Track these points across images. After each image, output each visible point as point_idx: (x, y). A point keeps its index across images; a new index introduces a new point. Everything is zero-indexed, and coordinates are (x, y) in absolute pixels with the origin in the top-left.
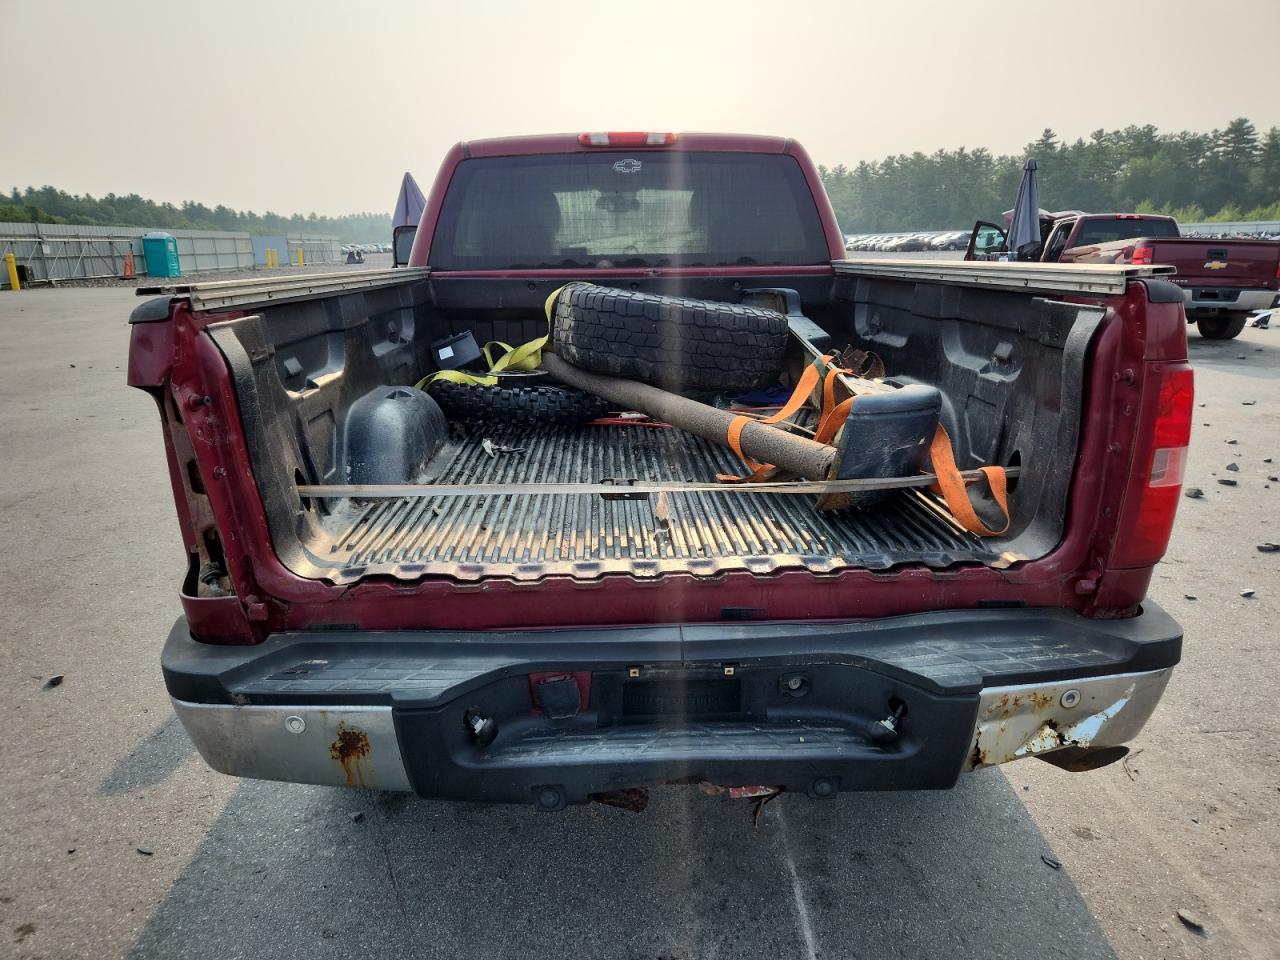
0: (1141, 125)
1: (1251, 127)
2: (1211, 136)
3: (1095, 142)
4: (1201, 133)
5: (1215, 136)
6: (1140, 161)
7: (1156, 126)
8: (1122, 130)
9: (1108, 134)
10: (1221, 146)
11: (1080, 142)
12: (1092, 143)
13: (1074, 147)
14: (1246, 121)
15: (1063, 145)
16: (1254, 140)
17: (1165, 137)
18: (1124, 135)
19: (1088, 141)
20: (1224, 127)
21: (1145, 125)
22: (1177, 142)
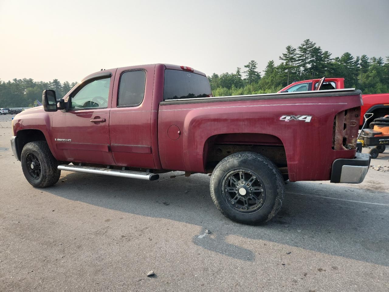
0: (28, 78)
1: (59, 82)
2: (49, 83)
3: (14, 82)
4: (46, 82)
5: (50, 83)
6: (31, 89)
7: (33, 79)
8: (22, 79)
9: (18, 80)
10: (52, 86)
11: (9, 82)
12: (13, 82)
13: (7, 83)
14: (57, 80)
15: (4, 82)
16: (61, 85)
17: (36, 82)
18: (23, 81)
19: (12, 81)
20: (52, 81)
21: (29, 78)
22: (40, 84)
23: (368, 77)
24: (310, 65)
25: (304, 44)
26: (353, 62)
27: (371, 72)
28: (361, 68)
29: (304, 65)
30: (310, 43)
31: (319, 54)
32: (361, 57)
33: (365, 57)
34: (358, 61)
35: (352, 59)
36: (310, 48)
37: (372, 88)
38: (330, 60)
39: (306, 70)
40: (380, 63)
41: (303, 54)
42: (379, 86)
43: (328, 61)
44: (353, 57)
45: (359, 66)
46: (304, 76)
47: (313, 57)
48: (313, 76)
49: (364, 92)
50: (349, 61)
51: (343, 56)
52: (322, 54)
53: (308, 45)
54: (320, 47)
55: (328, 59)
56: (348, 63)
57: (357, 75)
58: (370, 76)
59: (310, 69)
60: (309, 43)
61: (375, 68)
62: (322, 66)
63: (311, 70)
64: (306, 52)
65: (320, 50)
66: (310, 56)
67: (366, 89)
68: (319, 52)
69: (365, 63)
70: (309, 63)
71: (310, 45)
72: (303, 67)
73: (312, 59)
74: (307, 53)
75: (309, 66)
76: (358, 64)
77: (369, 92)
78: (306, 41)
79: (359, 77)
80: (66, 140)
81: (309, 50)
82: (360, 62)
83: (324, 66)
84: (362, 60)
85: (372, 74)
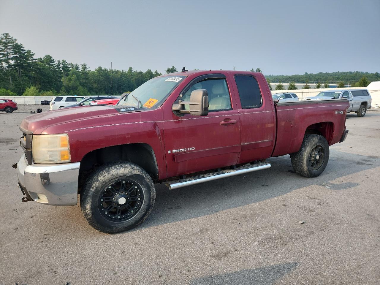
23: (70, 80)
24: (14, 61)
25: (3, 37)
26: (55, 65)
27: (72, 76)
28: (63, 72)
29: (7, 61)
30: (11, 38)
31: (22, 52)
32: (62, 61)
33: (65, 62)
34: (59, 64)
35: (54, 62)
36: (11, 43)
37: (75, 91)
38: (34, 59)
39: (9, 66)
40: (77, 69)
41: (4, 48)
42: (81, 88)
43: (32, 60)
44: (54, 60)
45: (61, 69)
46: (9, 73)
47: (16, 53)
48: (20, 74)
49: (70, 94)
50: (52, 64)
51: (45, 57)
52: (26, 52)
53: (8, 40)
54: (22, 45)
55: (32, 58)
56: (51, 65)
57: (61, 77)
58: (72, 80)
59: (14, 65)
60: (9, 37)
61: (74, 73)
62: (27, 65)
63: (15, 67)
64: (6, 47)
65: (22, 47)
66: (12, 52)
67: (71, 91)
68: (22, 50)
69: (66, 67)
70: (13, 59)
71: (10, 40)
72: (6, 62)
73: (15, 55)
74: (8, 48)
75: (12, 62)
76: (60, 67)
77: (74, 94)
78: (5, 35)
79: (63, 80)
80: (187, 150)
81: (10, 45)
82: (61, 66)
83: (29, 65)
84: (62, 64)
85: (73, 78)
